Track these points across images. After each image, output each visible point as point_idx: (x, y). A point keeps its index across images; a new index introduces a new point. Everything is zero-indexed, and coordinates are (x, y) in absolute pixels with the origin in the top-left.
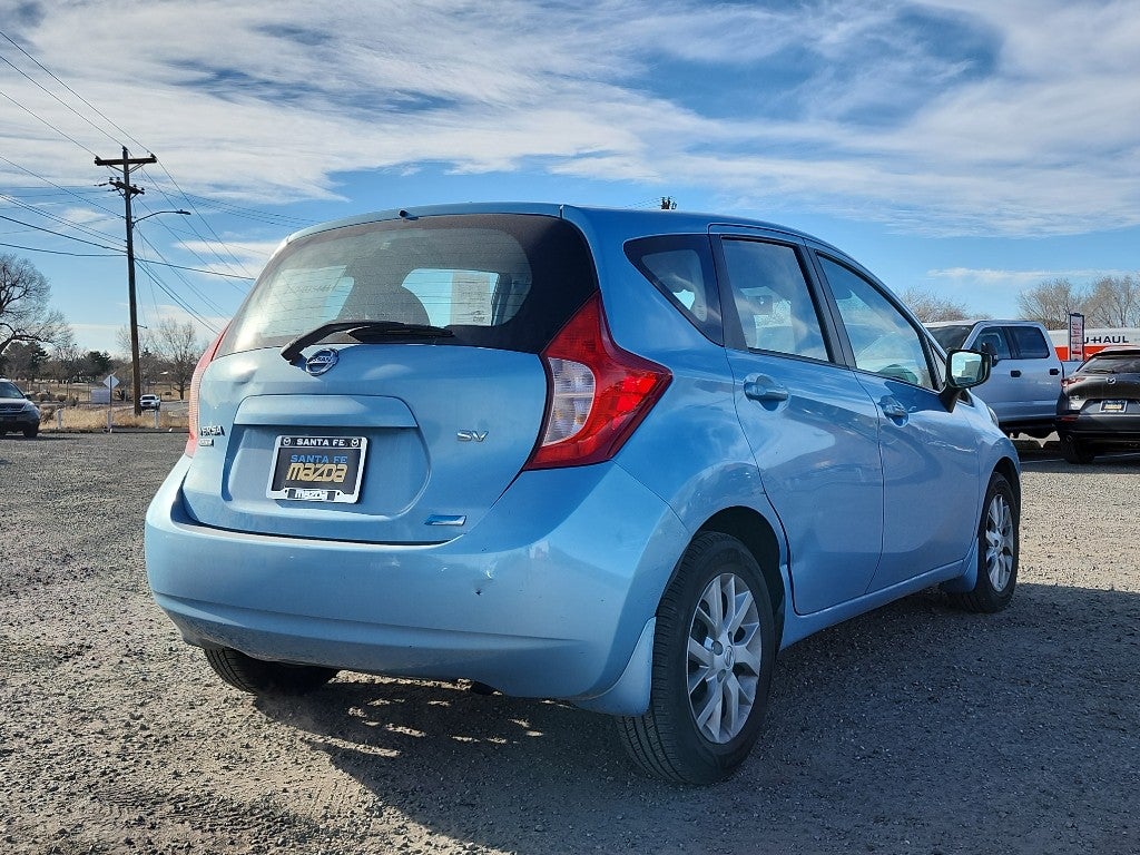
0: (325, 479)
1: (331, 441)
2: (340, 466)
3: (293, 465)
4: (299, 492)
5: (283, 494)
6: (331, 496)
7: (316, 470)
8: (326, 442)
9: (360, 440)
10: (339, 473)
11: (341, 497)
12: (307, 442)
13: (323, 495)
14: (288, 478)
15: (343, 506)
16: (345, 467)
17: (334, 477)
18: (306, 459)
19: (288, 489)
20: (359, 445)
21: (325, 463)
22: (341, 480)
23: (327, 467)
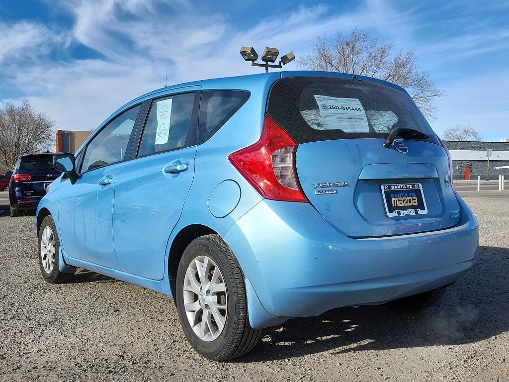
1: (406, 186)
2: (413, 198)
3: (393, 199)
4: (401, 212)
5: (395, 214)
6: (416, 212)
7: (404, 201)
8: (404, 187)
9: (418, 185)
10: (414, 201)
11: (420, 212)
12: (396, 187)
13: (413, 212)
14: (393, 205)
15: (423, 216)
16: (416, 198)
17: (412, 203)
18: (397, 195)
19: (396, 211)
20: (419, 187)
21: (406, 197)
22: (416, 204)
23: (408, 198)
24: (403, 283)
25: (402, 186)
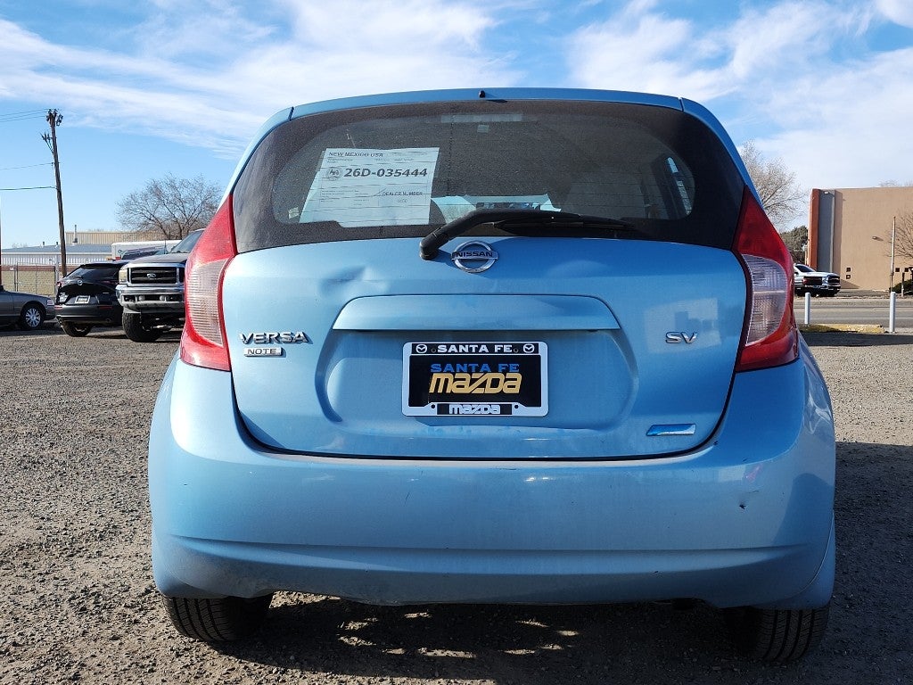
0: (489, 390)
1: (491, 347)
3: (435, 376)
4: (453, 406)
5: (429, 410)
6: (506, 410)
7: (473, 381)
8: (484, 348)
9: (536, 346)
11: (520, 410)
12: (452, 348)
13: (495, 408)
14: (432, 390)
15: (528, 421)
17: (503, 387)
18: (455, 368)
19: (436, 404)
20: (537, 350)
21: (485, 372)
22: (516, 390)
23: (490, 376)
24: (395, 569)
25: (474, 347)
